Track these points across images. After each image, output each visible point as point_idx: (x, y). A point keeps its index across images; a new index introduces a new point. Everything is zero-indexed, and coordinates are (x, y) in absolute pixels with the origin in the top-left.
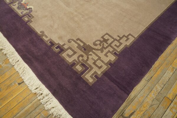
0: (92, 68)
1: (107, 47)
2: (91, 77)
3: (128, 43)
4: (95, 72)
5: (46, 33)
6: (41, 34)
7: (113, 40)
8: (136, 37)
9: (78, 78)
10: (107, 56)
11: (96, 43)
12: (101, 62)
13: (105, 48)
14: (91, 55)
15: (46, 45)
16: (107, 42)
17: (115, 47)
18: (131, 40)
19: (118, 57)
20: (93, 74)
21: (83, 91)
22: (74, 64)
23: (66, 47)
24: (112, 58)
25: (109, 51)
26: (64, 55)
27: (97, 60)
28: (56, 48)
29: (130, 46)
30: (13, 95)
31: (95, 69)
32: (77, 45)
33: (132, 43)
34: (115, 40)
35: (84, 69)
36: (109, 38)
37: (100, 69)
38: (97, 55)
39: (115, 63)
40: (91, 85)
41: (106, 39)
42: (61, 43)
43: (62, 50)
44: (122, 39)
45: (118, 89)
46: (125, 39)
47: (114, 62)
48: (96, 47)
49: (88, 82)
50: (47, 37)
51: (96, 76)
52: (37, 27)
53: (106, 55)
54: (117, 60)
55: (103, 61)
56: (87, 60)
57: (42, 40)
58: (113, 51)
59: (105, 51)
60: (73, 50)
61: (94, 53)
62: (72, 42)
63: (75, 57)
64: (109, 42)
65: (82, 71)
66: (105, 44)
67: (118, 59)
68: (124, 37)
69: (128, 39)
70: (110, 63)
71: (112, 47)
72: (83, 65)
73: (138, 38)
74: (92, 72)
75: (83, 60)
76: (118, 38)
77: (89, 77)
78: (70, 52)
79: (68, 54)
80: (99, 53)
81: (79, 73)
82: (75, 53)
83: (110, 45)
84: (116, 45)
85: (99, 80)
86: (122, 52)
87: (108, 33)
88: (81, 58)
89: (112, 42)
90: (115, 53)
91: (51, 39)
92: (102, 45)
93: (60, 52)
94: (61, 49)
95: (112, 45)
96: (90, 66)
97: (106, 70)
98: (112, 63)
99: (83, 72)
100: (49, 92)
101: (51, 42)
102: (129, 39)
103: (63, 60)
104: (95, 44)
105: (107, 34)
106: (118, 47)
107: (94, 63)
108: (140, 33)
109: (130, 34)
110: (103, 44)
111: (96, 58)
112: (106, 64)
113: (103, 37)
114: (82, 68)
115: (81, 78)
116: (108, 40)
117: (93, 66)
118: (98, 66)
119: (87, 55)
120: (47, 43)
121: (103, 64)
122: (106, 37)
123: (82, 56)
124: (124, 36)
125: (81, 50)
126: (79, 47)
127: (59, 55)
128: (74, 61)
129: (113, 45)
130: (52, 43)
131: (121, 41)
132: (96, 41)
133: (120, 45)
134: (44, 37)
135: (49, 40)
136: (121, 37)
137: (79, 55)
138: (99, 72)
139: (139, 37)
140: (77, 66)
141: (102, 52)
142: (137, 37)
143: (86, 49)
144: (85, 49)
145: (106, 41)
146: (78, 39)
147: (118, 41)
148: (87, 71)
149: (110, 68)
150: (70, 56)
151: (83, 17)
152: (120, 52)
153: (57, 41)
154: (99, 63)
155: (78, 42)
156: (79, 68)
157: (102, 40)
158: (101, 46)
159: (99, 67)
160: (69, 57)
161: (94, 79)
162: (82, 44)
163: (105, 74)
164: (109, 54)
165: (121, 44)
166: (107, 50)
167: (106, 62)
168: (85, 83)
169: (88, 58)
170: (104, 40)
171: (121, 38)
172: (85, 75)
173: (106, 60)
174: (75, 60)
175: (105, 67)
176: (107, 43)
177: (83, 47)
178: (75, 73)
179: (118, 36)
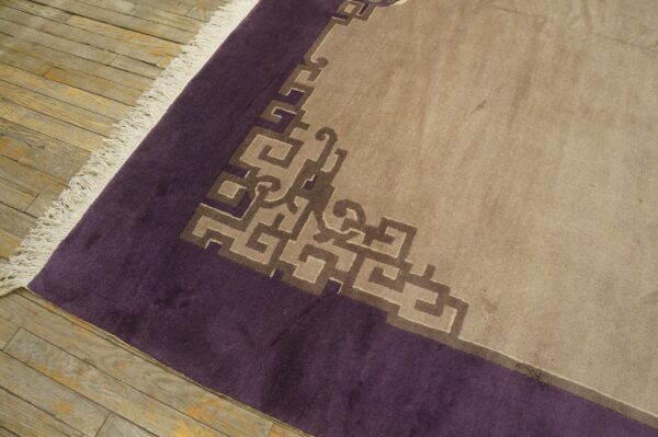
1: (352, 248)
2: (208, 234)
3: (410, 316)
4: (230, 241)
6: (314, 61)
7: (396, 256)
8: (462, 338)
11: (348, 210)
13: (342, 244)
14: (293, 209)
18: (437, 324)
22: (238, 172)
23: (296, 133)
27: (280, 234)
31: (240, 236)
32: (315, 159)
36: (399, 241)
37: (247, 245)
38: (299, 226)
42: (305, 119)
43: (280, 129)
51: (213, 247)
58: (339, 274)
59: (328, 246)
61: (304, 218)
62: (324, 143)
63: (266, 169)
65: (224, 201)
67: (314, 296)
68: (436, 294)
70: (282, 271)
72: (245, 199)
73: (460, 347)
74: (225, 231)
75: (264, 193)
76: (419, 270)
78: (280, 149)
79: (271, 147)
80: (310, 230)
81: (209, 195)
82: (284, 164)
83: (363, 254)
84: (378, 271)
85: (207, 254)
88: (266, 185)
90: (333, 284)
91: (310, 91)
94: (281, 122)
96: (247, 220)
99: (217, 203)
101: (296, 94)
104: (341, 207)
107: (261, 229)
109: (463, 309)
111: (287, 227)
112: (275, 260)
114: (232, 197)
116: (387, 240)
117: (251, 228)
118: (257, 239)
119: (287, 196)
121: (270, 251)
123: (276, 187)
124: (442, 290)
125: (303, 174)
126: (312, 166)
128: (253, 168)
129: (369, 265)
132: (356, 207)
135: (301, 86)
136: (435, 280)
138: (236, 248)
140: (236, 182)
142: (466, 343)
144: (309, 186)
146: (342, 154)
148: (225, 214)
149: (265, 278)
150: (263, 155)
155: (333, 157)
159: (255, 241)
162: (327, 169)
165: (398, 288)
167: (281, 259)
169: (277, 204)
171: (426, 281)
173: (290, 254)
174: (256, 170)
175: (261, 259)
176: (367, 242)
177: (315, 178)
179: (430, 270)
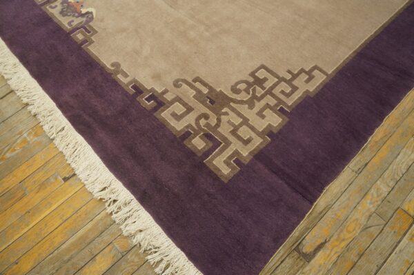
0: (228, 144)
1: (262, 97)
2: (227, 163)
3: (312, 87)
4: (236, 153)
5: (124, 67)
6: (113, 68)
7: (276, 80)
8: (329, 73)
9: (197, 165)
10: (263, 117)
11: (238, 87)
12: (250, 130)
13: (259, 99)
14: (226, 114)
15: (125, 93)
16: (264, 85)
17: (282, 97)
18: (319, 79)
19: (289, 118)
20: (230, 157)
21: (209, 194)
22: (187, 135)
23: (169, 97)
24: (275, 120)
25: (267, 106)
26: (165, 115)
27: (241, 125)
28: (148, 99)
29: (317, 94)
30: (51, 205)
31: (235, 145)
32: (195, 93)
33: (321, 87)
34: (281, 79)
35: (211, 145)
36: (268, 75)
37: (246, 145)
38: (239, 115)
39: (280, 132)
40: (226, 181)
41: (261, 78)
42: (159, 90)
43: (160, 103)
44: (298, 79)
45: (288, 189)
46: (304, 77)
47: (278, 129)
48: (238, 97)
49: (219, 174)
50: (126, 75)
51: (238, 162)
52: (105, 53)
53: (261, 114)
54: (285, 125)
55: (253, 128)
56: (218, 125)
57: (116, 83)
58: (276, 105)
59: (259, 105)
60: (185, 104)
61: (233, 110)
62: (185, 86)
63: (190, 119)
64: (268, 85)
65: (206, 149)
66: (258, 89)
67: (289, 122)
68: (303, 74)
69: (311, 78)
70: (269, 132)
71: (274, 96)
72: (208, 137)
73: (334, 75)
74: (228, 152)
75: (208, 125)
76: (289, 77)
77: (221, 164)
78: (178, 108)
79: (174, 112)
80: (244, 109)
81: (199, 155)
82: (189, 109)
83: (270, 92)
84: (283, 92)
85: (245, 169)
86: (297, 107)
87: (265, 64)
88: (203, 122)
89: (275, 85)
90: (282, 110)
91: (135, 81)
92: (251, 93)
93: (155, 109)
94: (157, 102)
95: (273, 91)
96: (225, 139)
97: (261, 147)
98: (275, 131)
99: (207, 153)
100: (132, 197)
101: (135, 87)
102: (313, 77)
103: (163, 126)
104: (235, 90)
105: (263, 67)
106: (288, 95)
107: (234, 133)
108: (339, 64)
109: (315, 68)
110: (254, 90)
111: (238, 121)
112: (260, 134)
113: (253, 74)
114: (205, 144)
115: (204, 165)
116: (265, 79)
117: (231, 138)
118: (242, 138)
119: (217, 114)
120: (126, 88)
121: (253, 135)
122: (261, 74)
123: (206, 117)
124: (302, 71)
125: (203, 103)
126: (199, 96)
127: (155, 114)
128: (187, 127)
129: (277, 91)
130: (139, 90)
131: (295, 83)
132: (237, 83)
133: (292, 92)
134: (119, 76)
135: (130, 82)
136: (296, 72)
137: (199, 113)
138: (245, 152)
139: (337, 74)
140: (193, 138)
141: (251, 106)
142: (333, 72)
143: (216, 101)
144: (212, 102)
145: (260, 82)
146: (197, 80)
147: (289, 82)
148: (217, 150)
149: (271, 143)
150: (178, 118)
151: (207, 30)
152: (294, 106)
153: (148, 83)
154: (244, 132)
155: (198, 85)
156: (198, 143)
157: (251, 80)
158: (249, 94)
159: (244, 140)
160: (176, 120)
161: (233, 168)
162: (205, 91)
163: (259, 156)
164: (267, 112)
165: (295, 89)
166: (263, 102)
167: (260, 131)
168: (214, 176)
169: (219, 120)
170: (256, 80)
171: (295, 76)
172: (212, 160)
173: (261, 125)
174: (189, 126)
175: (257, 142)
176: (263, 88)
177: (208, 98)
178: (191, 154)
179: (289, 72)
